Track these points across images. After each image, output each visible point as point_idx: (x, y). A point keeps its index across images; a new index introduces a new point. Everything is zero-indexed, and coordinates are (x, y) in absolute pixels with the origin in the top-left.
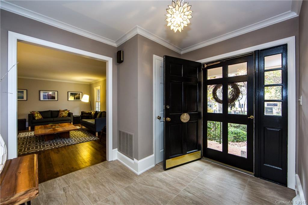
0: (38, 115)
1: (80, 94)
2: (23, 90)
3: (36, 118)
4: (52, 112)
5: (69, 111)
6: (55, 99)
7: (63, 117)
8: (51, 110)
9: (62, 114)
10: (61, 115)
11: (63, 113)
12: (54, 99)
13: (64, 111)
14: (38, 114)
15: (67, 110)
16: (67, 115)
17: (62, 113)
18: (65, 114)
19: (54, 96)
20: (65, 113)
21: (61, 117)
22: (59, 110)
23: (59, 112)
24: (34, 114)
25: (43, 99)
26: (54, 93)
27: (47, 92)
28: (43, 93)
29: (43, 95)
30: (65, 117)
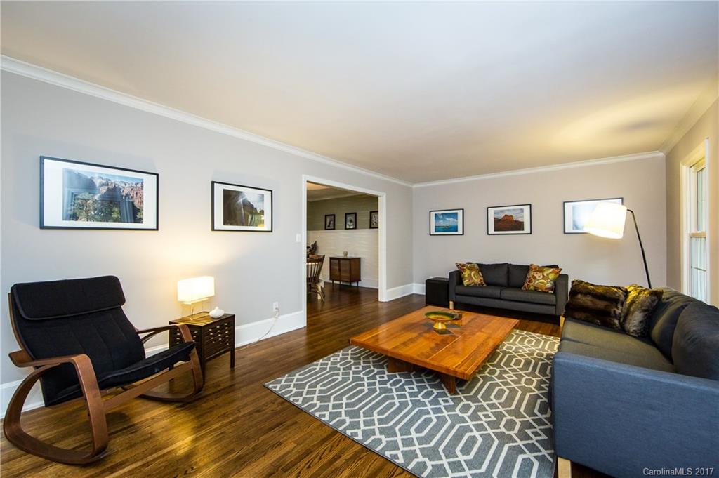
0: (470, 275)
2: (456, 211)
3: (466, 282)
4: (508, 268)
6: (523, 230)
7: (536, 290)
8: (509, 263)
9: (535, 278)
10: (530, 282)
11: (539, 275)
12: (519, 230)
13: (540, 269)
14: (473, 273)
15: (555, 266)
16: (549, 285)
17: (534, 276)
18: (543, 281)
19: (520, 220)
20: (544, 278)
21: (532, 288)
22: (529, 265)
23: (527, 269)
24: (464, 270)
25: (495, 230)
26: (520, 211)
27: (502, 211)
28: (495, 213)
29: (495, 218)
30: (543, 292)
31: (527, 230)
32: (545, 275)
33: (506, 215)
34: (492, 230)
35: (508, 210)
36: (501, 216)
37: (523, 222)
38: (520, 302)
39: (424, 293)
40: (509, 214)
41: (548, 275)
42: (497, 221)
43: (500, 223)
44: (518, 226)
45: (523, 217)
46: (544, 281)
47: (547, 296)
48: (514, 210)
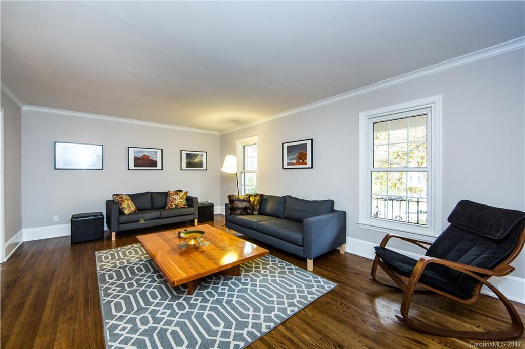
0: (128, 205)
1: (202, 155)
3: (126, 212)
4: (152, 195)
5: (187, 192)
6: (157, 167)
7: (177, 207)
8: (151, 191)
9: (175, 199)
10: (172, 202)
11: (177, 197)
12: (154, 166)
13: (176, 193)
14: (129, 202)
15: (181, 191)
16: (184, 203)
17: (173, 198)
18: (179, 201)
19: (155, 159)
20: (181, 198)
21: (174, 206)
22: (167, 191)
23: (166, 194)
24: (122, 201)
25: (135, 166)
26: (155, 153)
27: (141, 152)
28: (134, 153)
29: (134, 157)
30: (181, 207)
31: (159, 167)
32: (181, 196)
33: (144, 155)
34: (132, 166)
35: (146, 151)
36: (140, 155)
37: (157, 161)
38: (173, 217)
39: (69, 234)
40: (147, 154)
41: (182, 196)
42: (136, 159)
43: (139, 161)
44: (153, 164)
45: (157, 157)
46: (181, 200)
47: (184, 209)
48: (151, 152)
